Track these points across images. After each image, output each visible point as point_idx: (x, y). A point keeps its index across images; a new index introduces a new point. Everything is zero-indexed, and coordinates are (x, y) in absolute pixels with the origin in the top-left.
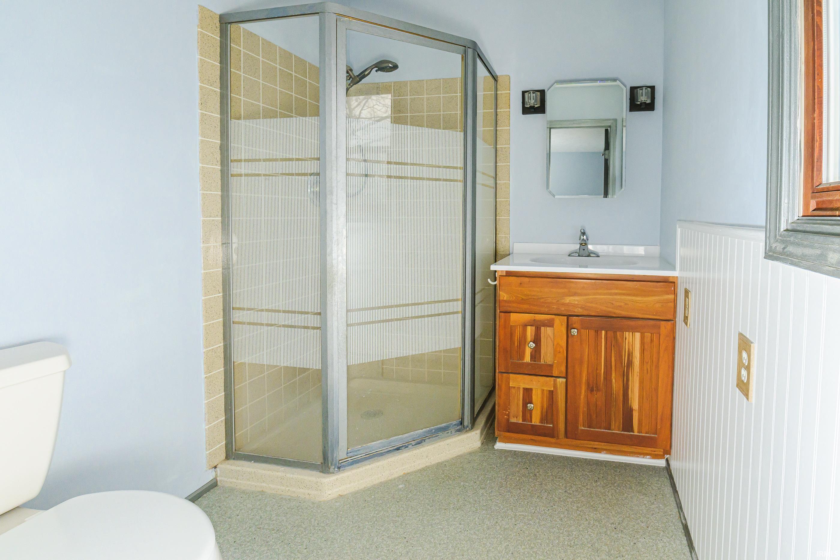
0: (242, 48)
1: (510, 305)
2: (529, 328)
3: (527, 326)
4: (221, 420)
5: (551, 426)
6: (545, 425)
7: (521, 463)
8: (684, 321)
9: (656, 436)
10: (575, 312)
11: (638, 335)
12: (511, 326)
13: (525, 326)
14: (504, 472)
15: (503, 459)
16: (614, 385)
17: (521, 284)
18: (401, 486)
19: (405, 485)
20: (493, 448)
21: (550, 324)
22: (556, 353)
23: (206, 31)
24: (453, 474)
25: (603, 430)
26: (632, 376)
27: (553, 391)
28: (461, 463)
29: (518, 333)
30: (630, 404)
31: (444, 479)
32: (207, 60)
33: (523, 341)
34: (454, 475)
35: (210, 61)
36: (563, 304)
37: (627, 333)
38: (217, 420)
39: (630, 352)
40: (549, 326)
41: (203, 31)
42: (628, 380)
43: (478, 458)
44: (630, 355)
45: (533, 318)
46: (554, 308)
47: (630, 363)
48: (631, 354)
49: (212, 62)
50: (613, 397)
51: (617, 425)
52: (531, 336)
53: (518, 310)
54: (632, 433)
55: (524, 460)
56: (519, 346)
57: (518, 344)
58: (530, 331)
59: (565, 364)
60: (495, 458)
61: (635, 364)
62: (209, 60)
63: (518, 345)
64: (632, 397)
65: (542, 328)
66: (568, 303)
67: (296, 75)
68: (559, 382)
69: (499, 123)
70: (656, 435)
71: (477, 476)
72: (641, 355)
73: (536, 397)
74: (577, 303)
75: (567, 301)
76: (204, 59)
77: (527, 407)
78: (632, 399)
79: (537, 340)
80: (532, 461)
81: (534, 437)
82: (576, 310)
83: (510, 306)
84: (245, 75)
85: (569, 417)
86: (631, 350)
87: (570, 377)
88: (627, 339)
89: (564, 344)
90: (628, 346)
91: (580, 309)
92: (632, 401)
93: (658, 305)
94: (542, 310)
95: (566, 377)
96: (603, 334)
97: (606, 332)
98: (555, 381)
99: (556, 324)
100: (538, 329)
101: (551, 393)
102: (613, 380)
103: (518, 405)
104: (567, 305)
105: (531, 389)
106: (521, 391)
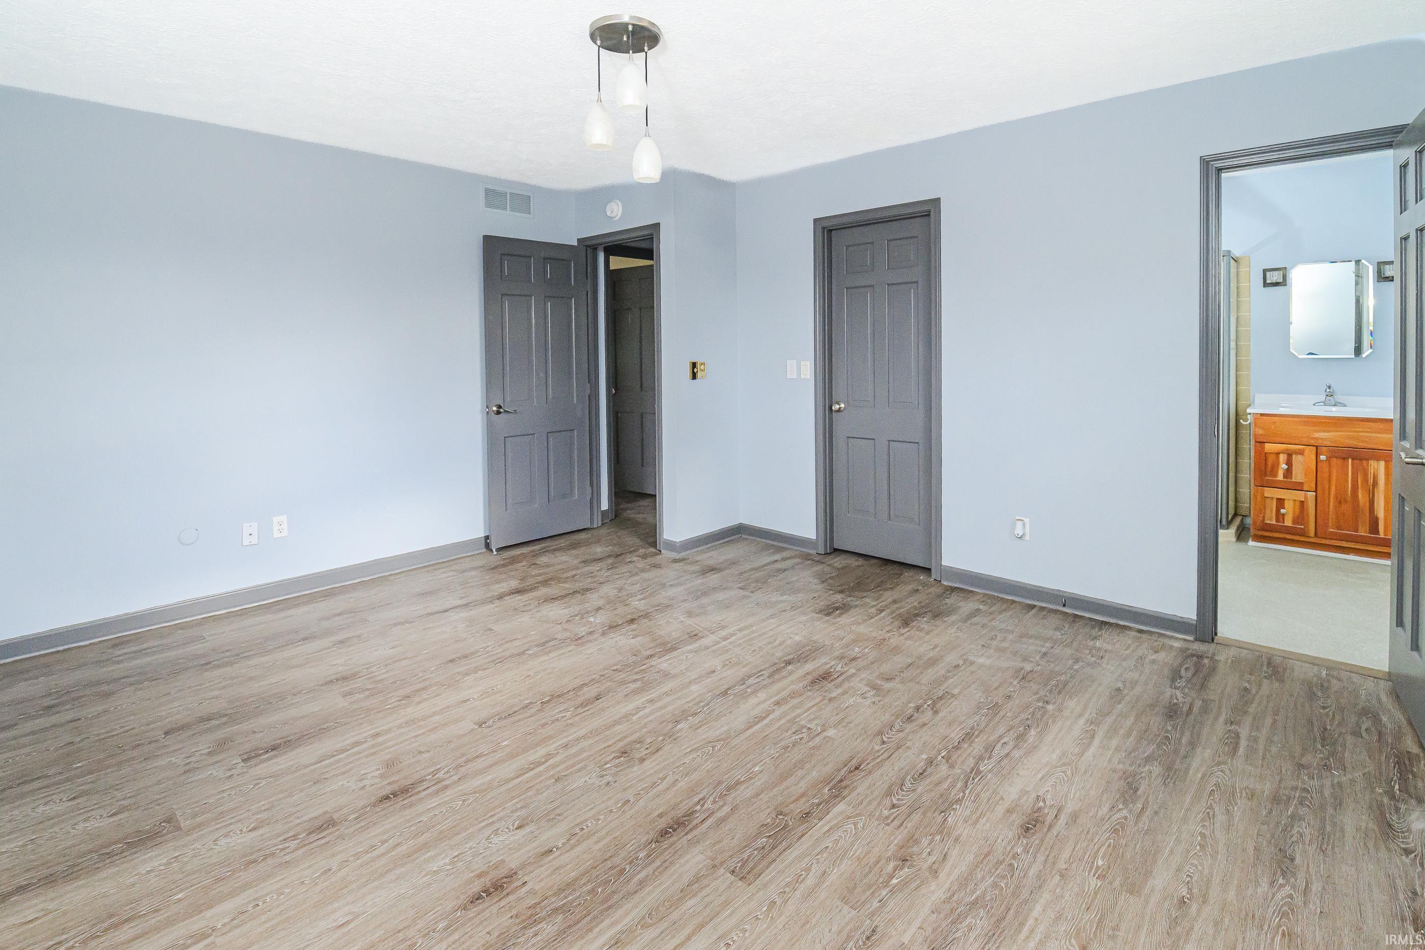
1: (1265, 437)
2: (1281, 455)
3: (1280, 453)
5: (1303, 527)
6: (1297, 526)
10: (1324, 444)
11: (1382, 463)
12: (1265, 453)
13: (1278, 454)
16: (1360, 499)
17: (1274, 422)
20: (1247, 544)
21: (1301, 453)
22: (1306, 473)
25: (1351, 533)
26: (1377, 493)
27: (1304, 501)
29: (1271, 459)
30: (1376, 514)
33: (1276, 465)
36: (1312, 438)
37: (1372, 462)
39: (1375, 475)
40: (1300, 455)
42: (1373, 496)
44: (1376, 477)
45: (1284, 448)
46: (1303, 440)
47: (1375, 484)
50: (1360, 508)
51: (1364, 527)
52: (1284, 461)
53: (1271, 442)
54: (1378, 535)
56: (1273, 468)
58: (1283, 458)
59: (1315, 484)
61: (1380, 484)
63: (1271, 467)
64: (1378, 508)
65: (1294, 456)
66: (1317, 437)
68: (1309, 495)
72: (1386, 479)
73: (1289, 505)
74: (1326, 437)
77: (1279, 512)
79: (1289, 463)
81: (1286, 536)
83: (1264, 439)
85: (1318, 520)
86: (1376, 473)
87: (1319, 491)
88: (1372, 466)
89: (1314, 467)
90: (1374, 471)
91: (1328, 442)
92: (1378, 511)
94: (1292, 441)
95: (1316, 491)
96: (1350, 460)
97: (1353, 459)
98: (1305, 494)
99: (1306, 453)
100: (1290, 456)
101: (1302, 502)
102: (1360, 496)
103: (1271, 510)
104: (1316, 439)
105: (1284, 500)
106: (1275, 501)
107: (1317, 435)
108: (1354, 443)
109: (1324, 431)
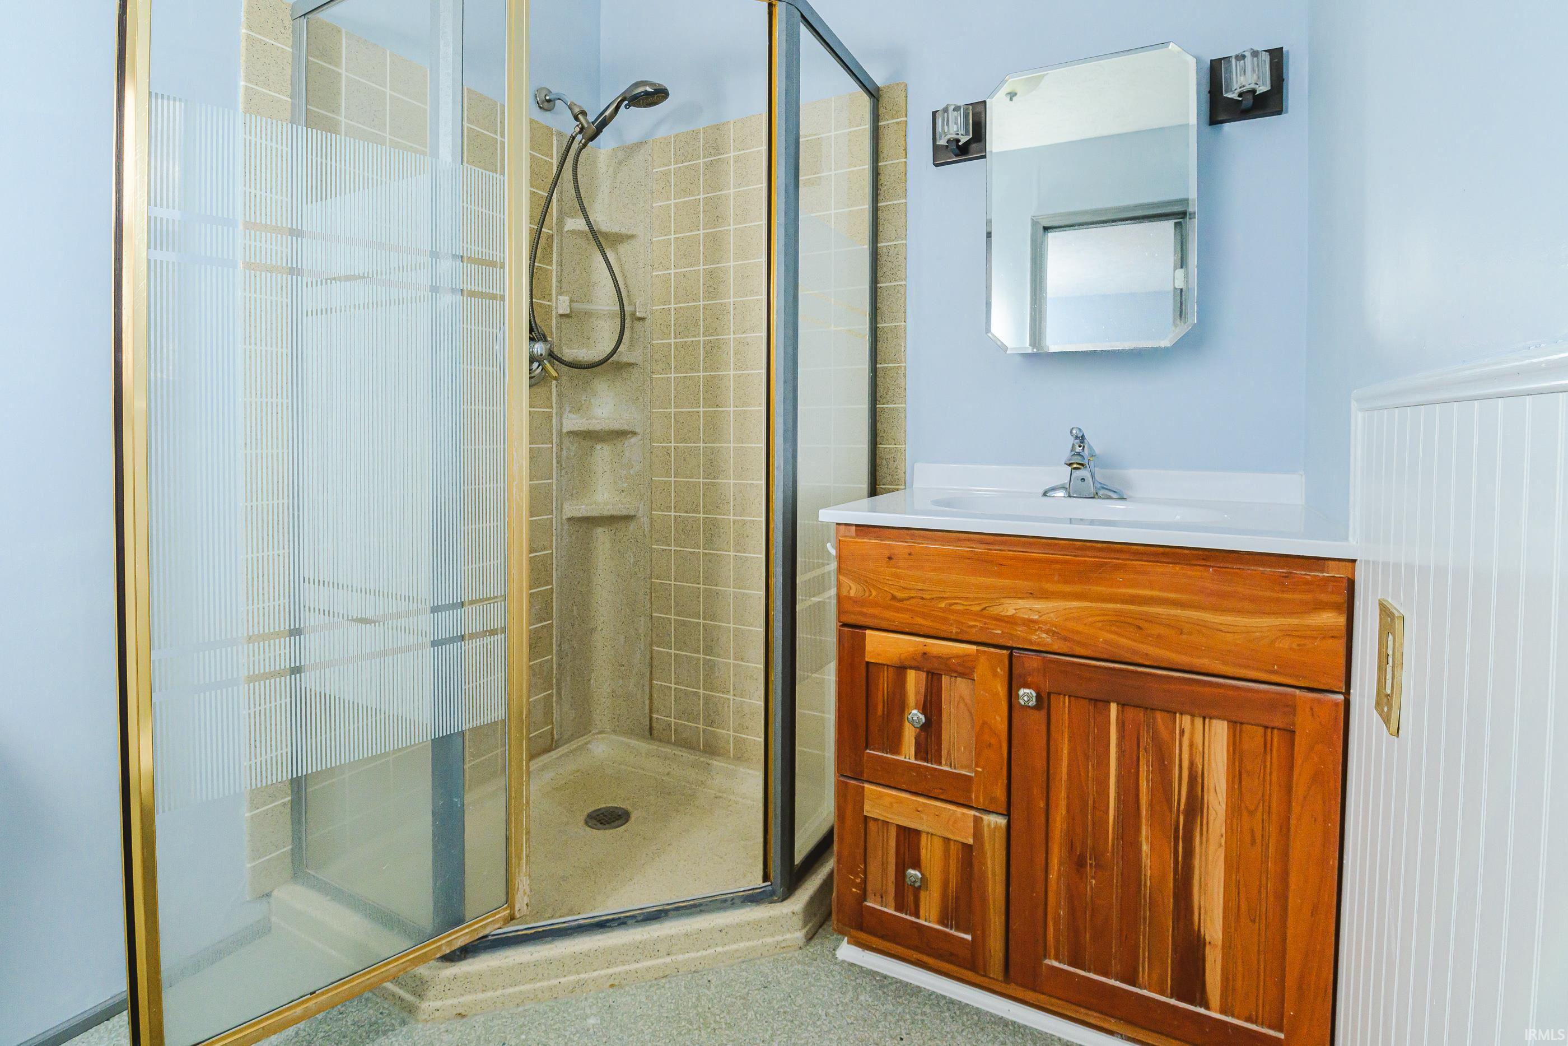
0: (344, 69)
1: (865, 610)
2: (911, 675)
3: (906, 668)
4: (283, 801)
5: (969, 937)
6: (953, 932)
7: (889, 1017)
8: (1378, 705)
9: (1282, 1036)
10: (1031, 642)
11: (1220, 729)
12: (868, 663)
13: (901, 669)
14: (839, 1038)
15: (850, 995)
16: (1146, 860)
17: (890, 558)
18: (592, 1021)
19: (602, 1019)
20: (834, 955)
21: (964, 670)
22: (980, 746)
23: (260, 34)
24: (718, 1012)
25: (1112, 982)
26: (1201, 843)
27: (971, 846)
28: (747, 983)
29: (884, 683)
30: (1196, 924)
31: (691, 1024)
32: (261, 89)
33: (897, 705)
34: (718, 1018)
35: (268, 92)
36: (999, 619)
37: (1187, 719)
38: (273, 801)
39: (1197, 772)
40: (962, 675)
41: (251, 33)
42: (1189, 853)
43: (788, 978)
44: (1196, 781)
45: (921, 649)
46: (974, 626)
47: (1195, 807)
48: (1200, 780)
49: (273, 94)
50: (1145, 895)
51: (1155, 976)
52: (917, 693)
53: (884, 624)
54: (1202, 1011)
55: (900, 1009)
56: (888, 716)
57: (883, 710)
58: (914, 682)
59: (1005, 781)
60: (831, 986)
61: (1210, 807)
62: (265, 91)
63: (883, 713)
64: (1202, 903)
65: (945, 679)
66: (1012, 616)
67: (472, 127)
68: (989, 825)
69: (882, 190)
70: (1281, 1030)
71: (770, 1032)
72: (1230, 789)
73: (930, 852)
74: (1036, 617)
75: (1011, 612)
76: (253, 86)
77: (904, 875)
78: (1203, 911)
79: (931, 705)
80: (919, 1017)
81: (925, 958)
82: (1034, 638)
83: (864, 615)
84: (350, 122)
85: (1014, 925)
86: (1200, 767)
87: (1015, 814)
88: (1187, 735)
89: (1002, 727)
90: (1191, 754)
91: (1044, 636)
92: (1202, 918)
93: (1285, 644)
94: (943, 629)
95: (1008, 815)
96: (1113, 707)
97: (1123, 705)
98: (977, 821)
99: (982, 670)
100: (933, 678)
101: (967, 848)
102: (1145, 848)
103: (884, 865)
104: (1011, 621)
105: (917, 833)
106: (893, 832)
107: (1011, 608)
108: (1126, 643)
109: (1032, 595)
